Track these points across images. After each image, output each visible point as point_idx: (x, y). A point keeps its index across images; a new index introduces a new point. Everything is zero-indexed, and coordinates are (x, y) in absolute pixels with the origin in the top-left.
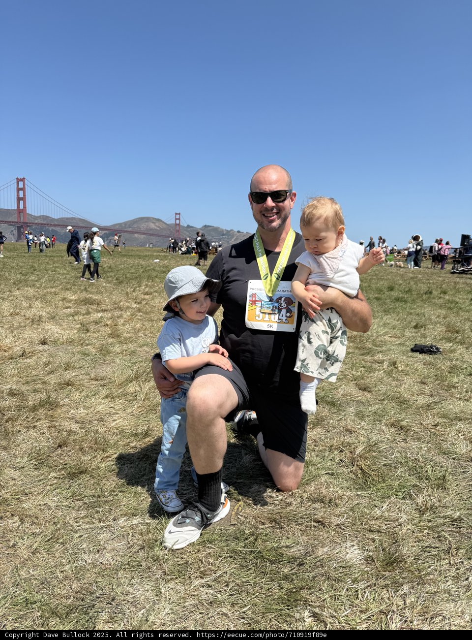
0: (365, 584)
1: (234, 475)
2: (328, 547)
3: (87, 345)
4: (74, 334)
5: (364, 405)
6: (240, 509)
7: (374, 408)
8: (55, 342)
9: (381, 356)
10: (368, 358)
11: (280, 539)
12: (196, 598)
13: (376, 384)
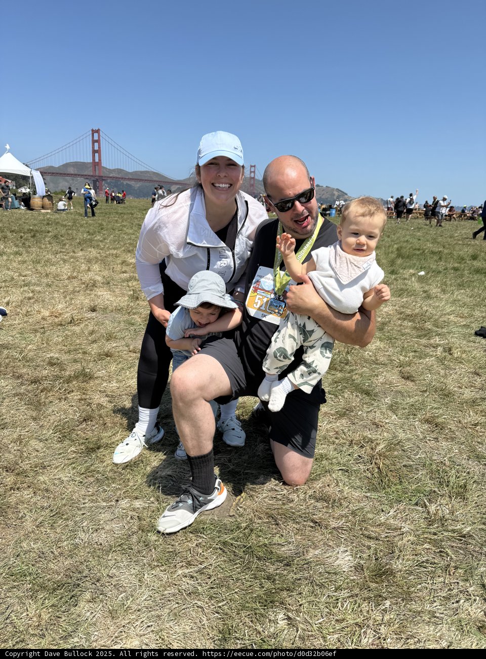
0: (348, 593)
1: (245, 463)
2: (320, 550)
3: (134, 314)
4: (124, 301)
5: (403, 396)
6: (242, 500)
7: (412, 400)
8: (105, 309)
9: (438, 340)
10: (424, 341)
11: (274, 535)
12: (176, 587)
13: (423, 372)
